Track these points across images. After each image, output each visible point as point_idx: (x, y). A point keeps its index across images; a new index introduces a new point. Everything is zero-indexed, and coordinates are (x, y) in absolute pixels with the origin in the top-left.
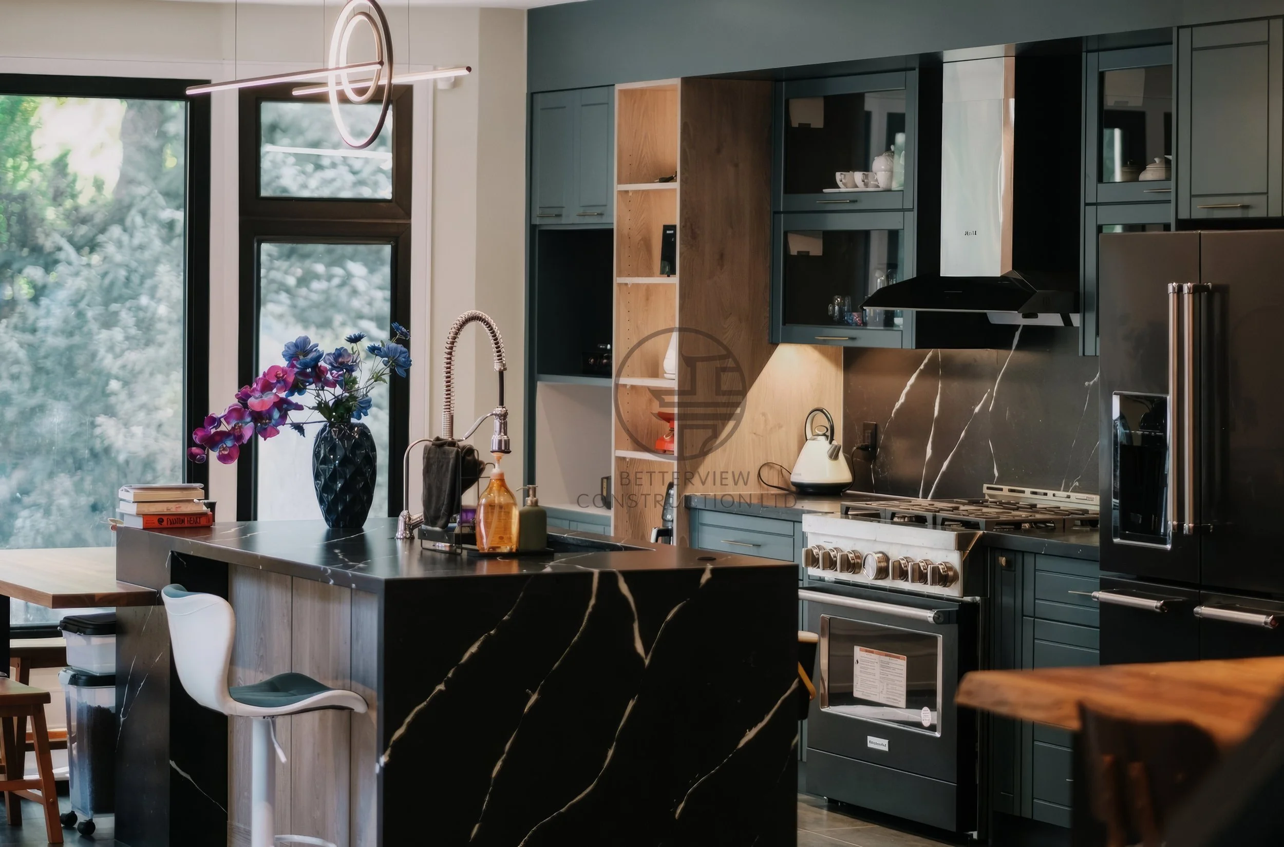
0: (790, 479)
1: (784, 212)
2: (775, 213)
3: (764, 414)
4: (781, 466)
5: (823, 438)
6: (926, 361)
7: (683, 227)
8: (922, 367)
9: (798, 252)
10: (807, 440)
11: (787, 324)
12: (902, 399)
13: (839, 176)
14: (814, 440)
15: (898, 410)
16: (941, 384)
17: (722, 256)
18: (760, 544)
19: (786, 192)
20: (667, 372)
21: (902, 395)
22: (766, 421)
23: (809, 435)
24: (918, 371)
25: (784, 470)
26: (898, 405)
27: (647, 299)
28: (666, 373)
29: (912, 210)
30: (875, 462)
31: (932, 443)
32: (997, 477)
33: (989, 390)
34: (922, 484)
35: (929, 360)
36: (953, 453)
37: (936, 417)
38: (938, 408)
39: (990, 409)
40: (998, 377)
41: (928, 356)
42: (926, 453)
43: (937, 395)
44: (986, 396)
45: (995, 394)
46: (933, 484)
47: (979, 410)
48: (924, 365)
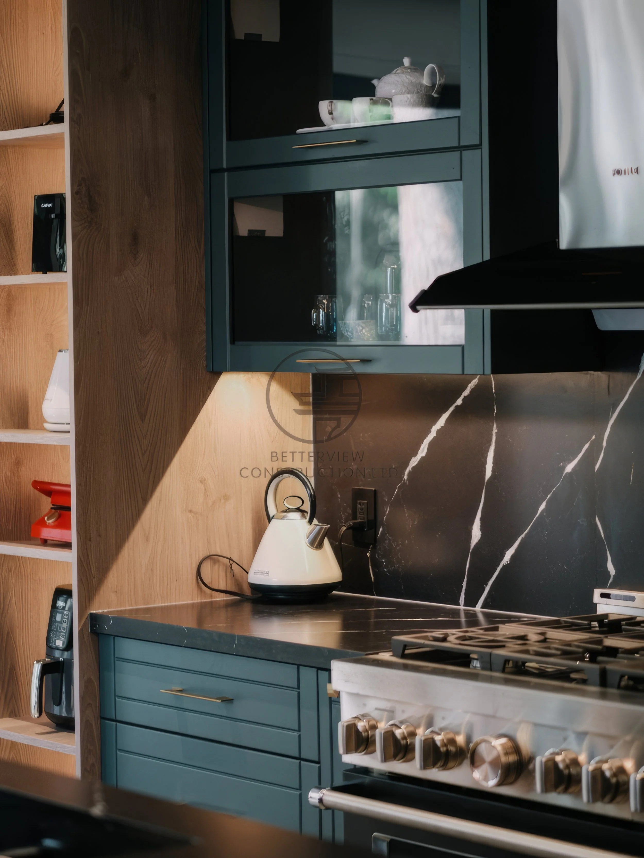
0: (247, 579)
1: (229, 170)
2: (212, 171)
3: (202, 481)
4: (230, 559)
5: (297, 515)
6: (466, 393)
7: (75, 194)
8: (459, 402)
9: (250, 231)
10: (270, 519)
11: (236, 343)
12: (423, 451)
13: (324, 106)
14: (282, 518)
15: (413, 468)
16: (497, 427)
17: (135, 238)
18: (231, 698)
19: (229, 138)
20: (48, 420)
21: (422, 447)
22: (206, 491)
23: (272, 511)
24: (452, 409)
25: (234, 566)
26: (414, 462)
27: (9, 311)
28: (47, 422)
29: (479, 146)
30: (374, 547)
31: (481, 519)
32: (613, 576)
33: (594, 437)
34: (464, 584)
35: (472, 391)
36: (523, 536)
37: (488, 480)
38: (491, 465)
39: (597, 467)
40: (612, 416)
41: (470, 385)
42: (471, 536)
43: (490, 445)
44: (587, 446)
45: (605, 444)
46: (487, 585)
47: (574, 469)
48: (463, 400)
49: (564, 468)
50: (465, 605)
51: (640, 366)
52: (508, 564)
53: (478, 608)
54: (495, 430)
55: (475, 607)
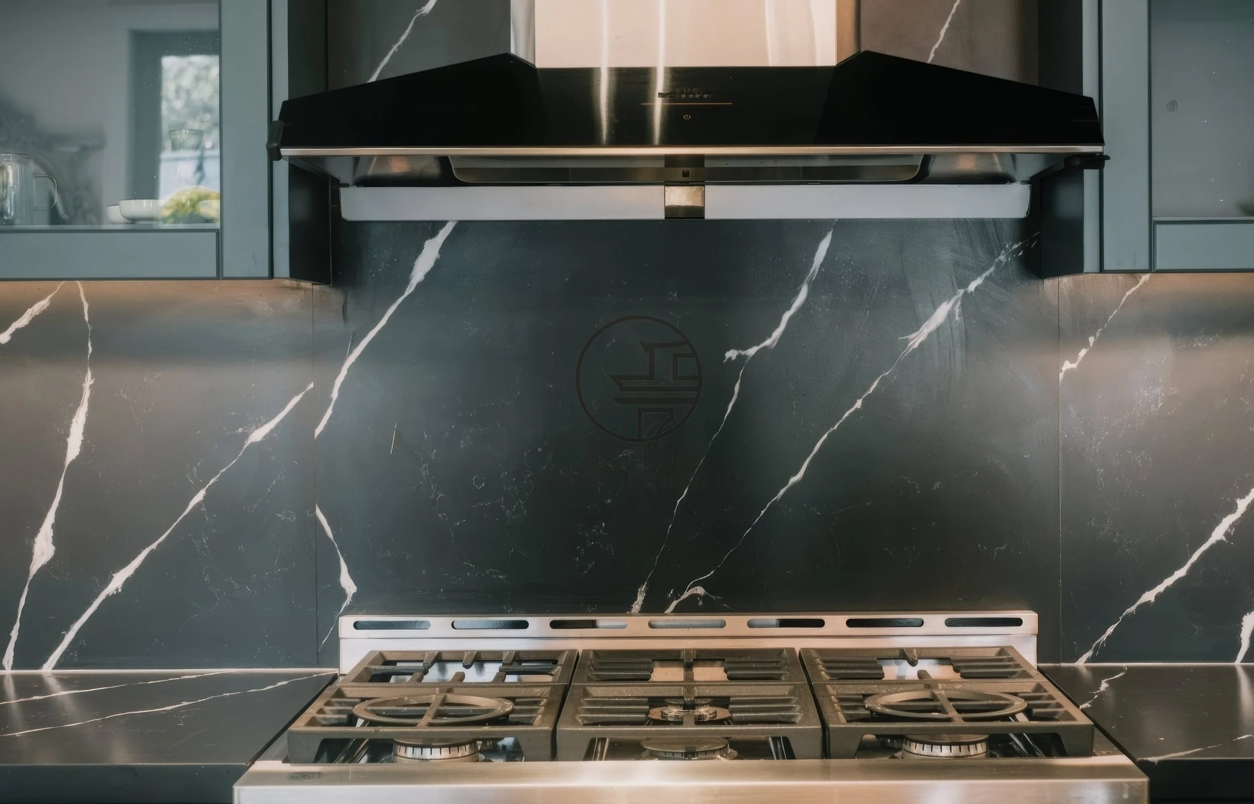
16: (93, 377)
31: (54, 526)
32: (351, 595)
33: (312, 386)
34: (14, 634)
35: (35, 320)
36: (154, 546)
37: (73, 462)
38: (81, 437)
39: (318, 431)
40: (351, 352)
41: (29, 311)
42: (32, 554)
43: (77, 404)
44: (296, 399)
45: (335, 395)
46: (68, 630)
47: (269, 437)
48: (13, 335)
49: (246, 436)
50: (13, 668)
51: (411, 274)
52: (118, 593)
53: (47, 670)
54: (89, 381)
55: (39, 666)
